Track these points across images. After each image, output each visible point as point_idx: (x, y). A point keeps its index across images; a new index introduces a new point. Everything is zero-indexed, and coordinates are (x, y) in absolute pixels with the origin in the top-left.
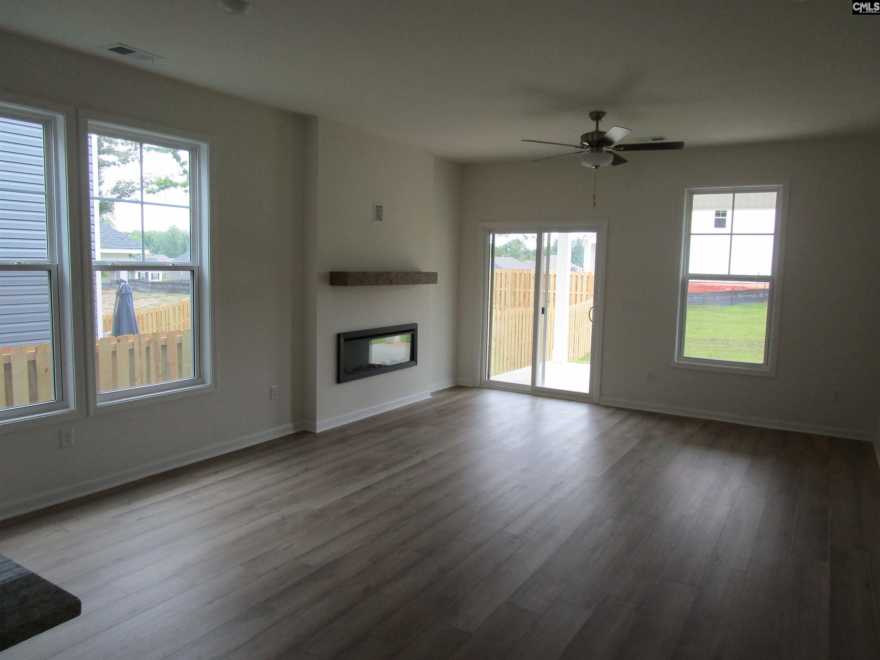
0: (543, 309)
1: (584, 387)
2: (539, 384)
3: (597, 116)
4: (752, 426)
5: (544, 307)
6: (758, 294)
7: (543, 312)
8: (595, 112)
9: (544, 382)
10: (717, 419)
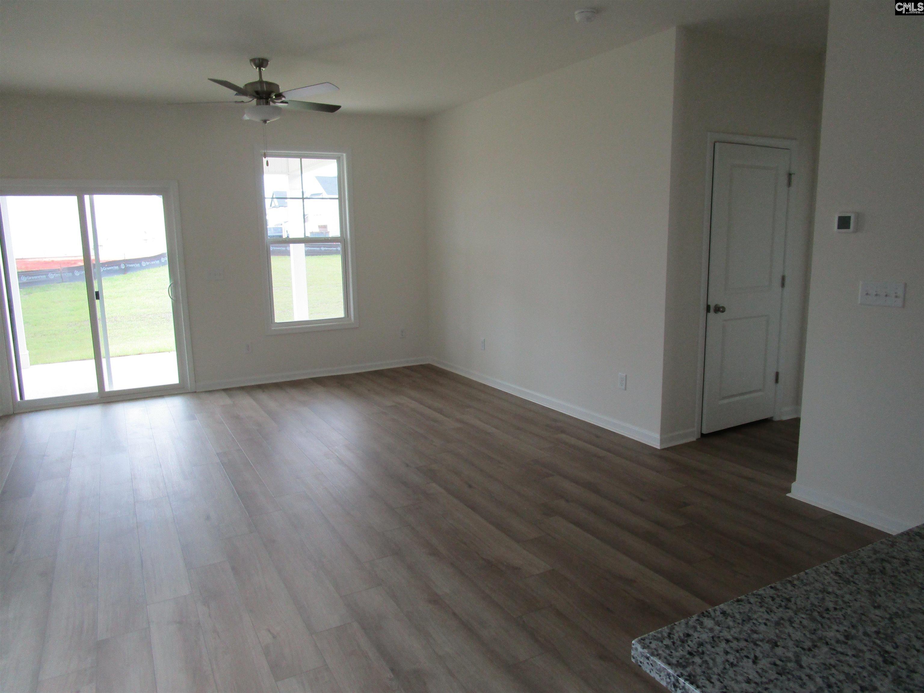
0: (97, 293)
1: (173, 379)
2: (107, 389)
3: (261, 63)
4: (334, 376)
5: (98, 291)
6: (119, 266)
7: (98, 298)
8: (259, 59)
9: (112, 384)
10: (305, 377)
